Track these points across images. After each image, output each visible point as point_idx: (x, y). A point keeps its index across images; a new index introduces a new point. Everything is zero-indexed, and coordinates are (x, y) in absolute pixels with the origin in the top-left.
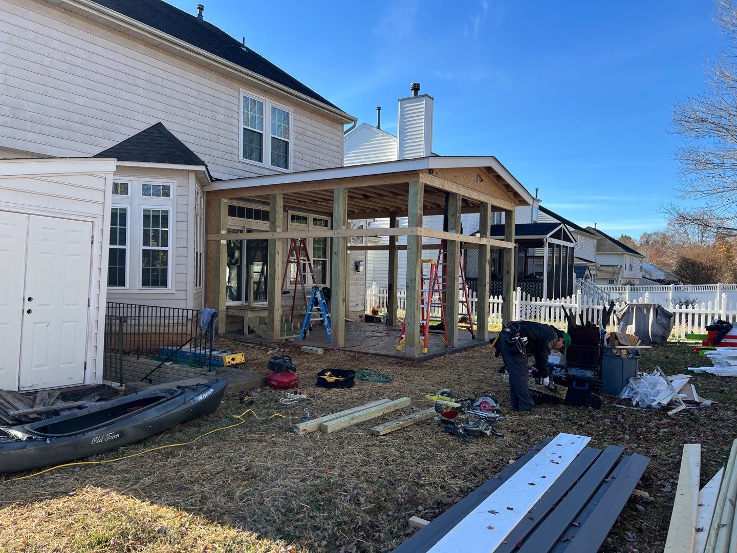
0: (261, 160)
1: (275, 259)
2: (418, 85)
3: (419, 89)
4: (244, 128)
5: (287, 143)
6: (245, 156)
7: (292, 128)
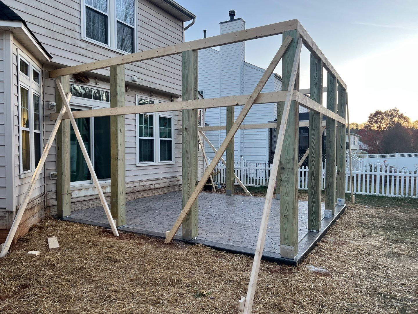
0: (106, 42)
1: (117, 137)
2: (234, 12)
3: (235, 15)
4: (87, 7)
5: (133, 30)
6: (89, 35)
7: (137, 17)
